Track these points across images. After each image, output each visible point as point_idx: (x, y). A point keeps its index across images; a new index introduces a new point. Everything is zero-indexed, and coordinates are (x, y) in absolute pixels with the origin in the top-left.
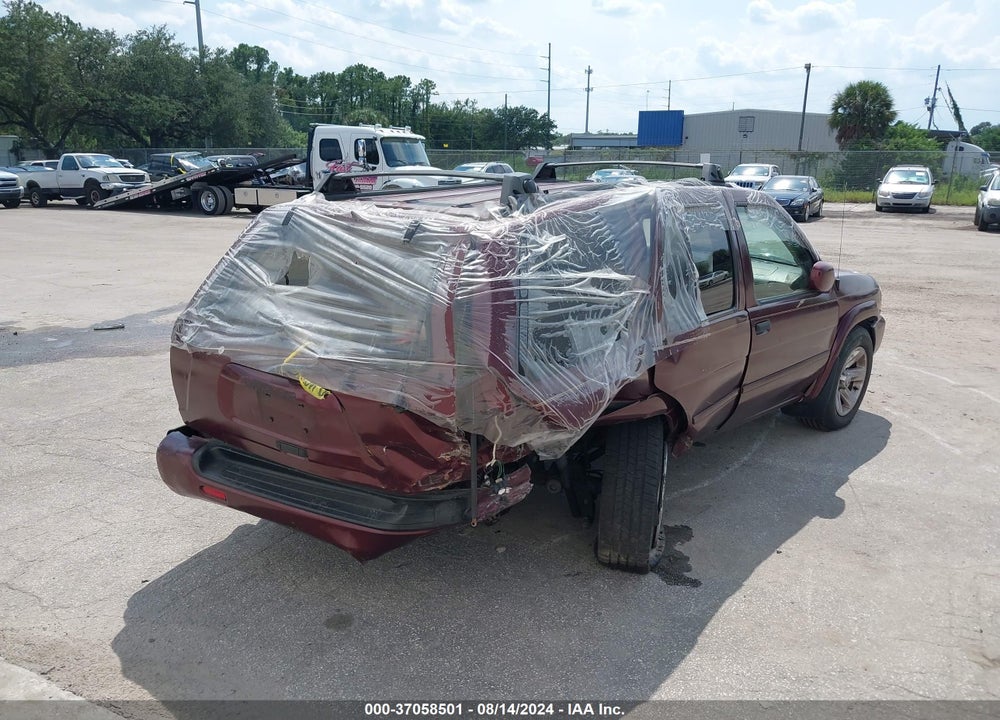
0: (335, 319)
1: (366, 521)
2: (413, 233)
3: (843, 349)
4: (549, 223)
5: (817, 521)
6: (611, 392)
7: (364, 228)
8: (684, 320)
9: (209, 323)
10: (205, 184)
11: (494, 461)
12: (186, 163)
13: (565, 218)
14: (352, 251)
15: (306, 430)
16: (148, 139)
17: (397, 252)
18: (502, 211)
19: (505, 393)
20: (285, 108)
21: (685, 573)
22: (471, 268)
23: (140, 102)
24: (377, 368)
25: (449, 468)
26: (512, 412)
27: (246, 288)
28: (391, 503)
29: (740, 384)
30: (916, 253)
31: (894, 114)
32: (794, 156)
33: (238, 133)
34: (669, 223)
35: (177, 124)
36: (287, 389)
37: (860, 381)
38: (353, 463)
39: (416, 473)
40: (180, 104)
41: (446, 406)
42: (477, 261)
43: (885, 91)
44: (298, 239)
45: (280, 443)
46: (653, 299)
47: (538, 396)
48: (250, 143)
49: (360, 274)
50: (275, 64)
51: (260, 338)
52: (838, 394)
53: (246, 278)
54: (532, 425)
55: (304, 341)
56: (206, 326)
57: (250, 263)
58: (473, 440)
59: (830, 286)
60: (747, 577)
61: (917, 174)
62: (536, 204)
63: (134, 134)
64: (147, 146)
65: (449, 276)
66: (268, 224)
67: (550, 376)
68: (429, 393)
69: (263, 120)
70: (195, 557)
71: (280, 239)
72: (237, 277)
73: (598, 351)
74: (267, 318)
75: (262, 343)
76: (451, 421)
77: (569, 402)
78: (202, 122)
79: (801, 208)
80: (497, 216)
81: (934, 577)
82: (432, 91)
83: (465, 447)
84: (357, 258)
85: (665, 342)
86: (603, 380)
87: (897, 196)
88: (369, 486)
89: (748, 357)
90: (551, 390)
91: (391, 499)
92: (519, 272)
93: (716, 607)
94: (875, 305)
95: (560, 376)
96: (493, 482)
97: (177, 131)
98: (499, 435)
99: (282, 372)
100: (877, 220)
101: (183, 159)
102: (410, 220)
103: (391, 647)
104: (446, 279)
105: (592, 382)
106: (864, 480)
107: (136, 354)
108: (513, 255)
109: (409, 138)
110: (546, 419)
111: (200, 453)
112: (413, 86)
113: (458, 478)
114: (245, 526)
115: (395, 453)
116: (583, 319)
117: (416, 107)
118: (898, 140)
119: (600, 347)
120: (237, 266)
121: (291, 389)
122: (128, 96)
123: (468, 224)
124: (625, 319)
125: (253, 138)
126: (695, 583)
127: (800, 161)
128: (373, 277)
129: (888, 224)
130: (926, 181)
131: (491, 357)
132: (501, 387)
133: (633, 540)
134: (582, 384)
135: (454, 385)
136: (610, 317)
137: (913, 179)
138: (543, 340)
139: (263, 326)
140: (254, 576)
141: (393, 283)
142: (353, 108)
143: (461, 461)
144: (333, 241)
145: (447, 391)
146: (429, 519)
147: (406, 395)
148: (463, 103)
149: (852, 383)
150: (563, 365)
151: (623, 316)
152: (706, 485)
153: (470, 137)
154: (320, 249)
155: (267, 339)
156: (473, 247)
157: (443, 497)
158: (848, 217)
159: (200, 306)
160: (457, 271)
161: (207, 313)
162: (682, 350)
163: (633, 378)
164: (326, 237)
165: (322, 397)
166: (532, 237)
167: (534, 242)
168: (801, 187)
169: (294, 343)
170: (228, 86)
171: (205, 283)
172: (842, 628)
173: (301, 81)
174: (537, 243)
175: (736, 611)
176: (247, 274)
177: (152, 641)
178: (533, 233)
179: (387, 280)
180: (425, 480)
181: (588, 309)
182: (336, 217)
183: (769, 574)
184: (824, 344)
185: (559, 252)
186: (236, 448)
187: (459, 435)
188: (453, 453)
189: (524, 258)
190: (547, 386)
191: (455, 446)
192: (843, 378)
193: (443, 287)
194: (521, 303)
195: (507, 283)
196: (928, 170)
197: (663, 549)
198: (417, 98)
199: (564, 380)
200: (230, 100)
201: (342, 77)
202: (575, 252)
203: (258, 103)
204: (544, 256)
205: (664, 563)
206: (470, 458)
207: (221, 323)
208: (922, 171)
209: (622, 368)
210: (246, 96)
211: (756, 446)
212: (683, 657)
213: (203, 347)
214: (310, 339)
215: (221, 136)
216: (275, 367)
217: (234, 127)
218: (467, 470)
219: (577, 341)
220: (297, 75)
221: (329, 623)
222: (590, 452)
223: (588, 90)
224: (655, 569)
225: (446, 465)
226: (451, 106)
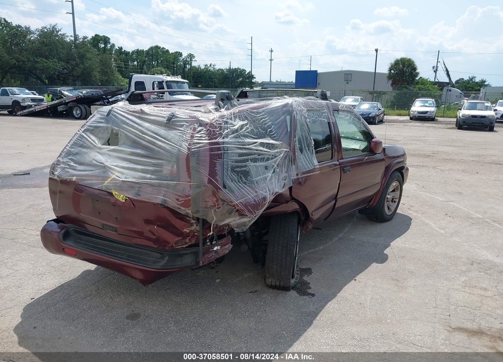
0: (130, 161)
1: (147, 264)
2: (171, 119)
3: (388, 182)
4: (239, 115)
5: (374, 265)
6: (270, 198)
7: (146, 117)
8: (307, 164)
9: (68, 165)
10: (75, 103)
11: (212, 233)
12: (66, 93)
13: (247, 113)
14: (140, 128)
15: (117, 218)
16: (47, 81)
17: (162, 128)
18: (216, 109)
19: (216, 197)
20: (118, 67)
21: (308, 290)
22: (199, 136)
23: (42, 62)
24: (152, 185)
25: (189, 236)
26: (220, 207)
27: (88, 148)
28: (159, 255)
29: (335, 198)
30: (428, 140)
31: (418, 74)
32: (371, 93)
33: (93, 79)
34: (298, 117)
35: (62, 74)
36: (107, 197)
37: (397, 198)
38: (140, 234)
39: (172, 239)
40: (63, 64)
41: (186, 204)
42: (202, 132)
43: (413, 62)
44: (114, 123)
45: (103, 225)
46: (291, 154)
47: (233, 199)
48: (100, 84)
49: (144, 139)
50: (114, 45)
51: (93, 172)
52: (386, 204)
53: (88, 143)
54: (230, 214)
55: (115, 173)
56: (67, 166)
57: (90, 135)
58: (201, 221)
59: (380, 150)
60: (339, 292)
61: (429, 102)
62: (233, 106)
63: (39, 78)
64: (46, 84)
65: (188, 139)
66: (99, 116)
67: (239, 189)
68: (178, 198)
69: (107, 72)
70: (60, 286)
71: (105, 123)
72: (83, 142)
73: (263, 178)
74: (97, 162)
75: (94, 174)
76: (189, 211)
77: (248, 202)
78: (75, 73)
79: (374, 118)
80: (213, 111)
81: (429, 290)
82: (193, 59)
83: (196, 225)
84: (142, 131)
85: (297, 175)
86: (266, 192)
87: (419, 113)
88: (149, 247)
89: (339, 184)
90: (239, 196)
91: (160, 253)
92: (224, 138)
93: (323, 307)
94: (403, 161)
95: (244, 190)
96: (211, 244)
97: (62, 77)
98: (214, 218)
99: (104, 188)
100: (410, 124)
101: (64, 91)
102: (170, 113)
103: (159, 328)
104: (187, 141)
105: (261, 193)
106: (398, 245)
107: (35, 187)
108: (221, 129)
109: (180, 81)
110: (237, 211)
111: (63, 231)
112: (183, 57)
113: (193, 242)
114: (87, 270)
115: (161, 229)
116: (256, 162)
117: (185, 67)
118: (420, 86)
119: (264, 176)
120: (83, 137)
121: (108, 197)
122: (36, 59)
123: (198, 115)
124: (277, 162)
125: (102, 81)
126: (313, 295)
127: (374, 95)
128: (150, 140)
129: (415, 126)
130: (433, 105)
131: (209, 179)
132: (214, 194)
133: (282, 273)
134: (256, 194)
135: (191, 193)
136: (269, 162)
137: (427, 105)
138: (235, 172)
139: (95, 166)
140: (90, 295)
141: (160, 143)
142: (153, 67)
143: (195, 232)
144: (131, 123)
145: (187, 196)
146: (179, 263)
147: (166, 199)
148: (209, 66)
149: (393, 199)
150: (246, 184)
151: (276, 161)
152: (321, 248)
153: (212, 82)
154: (125, 127)
155: (97, 172)
156: (201, 125)
157: (187, 252)
158: (396, 122)
159: (65, 157)
160: (192, 137)
161: (68, 160)
162: (306, 179)
163: (280, 191)
164: (128, 121)
165: (124, 201)
166: (230, 121)
167: (231, 124)
168: (374, 107)
169: (110, 174)
170: (89, 55)
171: (67, 145)
172: (383, 315)
173: (127, 53)
174: (233, 124)
175: (333, 308)
176: (88, 141)
177: (35, 328)
178: (231, 119)
179: (157, 142)
180: (177, 243)
181: (259, 158)
182: (133, 112)
183: (350, 290)
184: (378, 179)
185: (244, 129)
186: (82, 229)
187: (193, 219)
188: (190, 229)
189: (226, 131)
190: (238, 194)
191: (192, 225)
192: (389, 196)
193: (185, 145)
194: (224, 153)
195: (217, 143)
196: (433, 100)
197: (298, 279)
198: (185, 63)
199: (246, 192)
200: (89, 62)
201: (148, 52)
202: (252, 130)
203: (105, 64)
204: (237, 131)
205: (299, 286)
206: (199, 231)
207: (75, 165)
208: (431, 101)
209: (276, 187)
210: (98, 60)
211: (346, 229)
212: (306, 330)
213: (65, 177)
214: (119, 172)
215: (84, 80)
216: (100, 186)
217: (91, 76)
218: (198, 237)
219: (253, 172)
220: (125, 51)
221: (128, 317)
222: (263, 232)
223: (271, 60)
224: (294, 288)
225: (187, 235)
226: (203, 67)
